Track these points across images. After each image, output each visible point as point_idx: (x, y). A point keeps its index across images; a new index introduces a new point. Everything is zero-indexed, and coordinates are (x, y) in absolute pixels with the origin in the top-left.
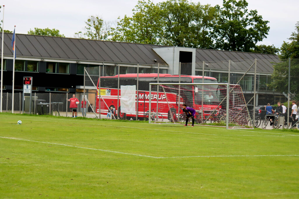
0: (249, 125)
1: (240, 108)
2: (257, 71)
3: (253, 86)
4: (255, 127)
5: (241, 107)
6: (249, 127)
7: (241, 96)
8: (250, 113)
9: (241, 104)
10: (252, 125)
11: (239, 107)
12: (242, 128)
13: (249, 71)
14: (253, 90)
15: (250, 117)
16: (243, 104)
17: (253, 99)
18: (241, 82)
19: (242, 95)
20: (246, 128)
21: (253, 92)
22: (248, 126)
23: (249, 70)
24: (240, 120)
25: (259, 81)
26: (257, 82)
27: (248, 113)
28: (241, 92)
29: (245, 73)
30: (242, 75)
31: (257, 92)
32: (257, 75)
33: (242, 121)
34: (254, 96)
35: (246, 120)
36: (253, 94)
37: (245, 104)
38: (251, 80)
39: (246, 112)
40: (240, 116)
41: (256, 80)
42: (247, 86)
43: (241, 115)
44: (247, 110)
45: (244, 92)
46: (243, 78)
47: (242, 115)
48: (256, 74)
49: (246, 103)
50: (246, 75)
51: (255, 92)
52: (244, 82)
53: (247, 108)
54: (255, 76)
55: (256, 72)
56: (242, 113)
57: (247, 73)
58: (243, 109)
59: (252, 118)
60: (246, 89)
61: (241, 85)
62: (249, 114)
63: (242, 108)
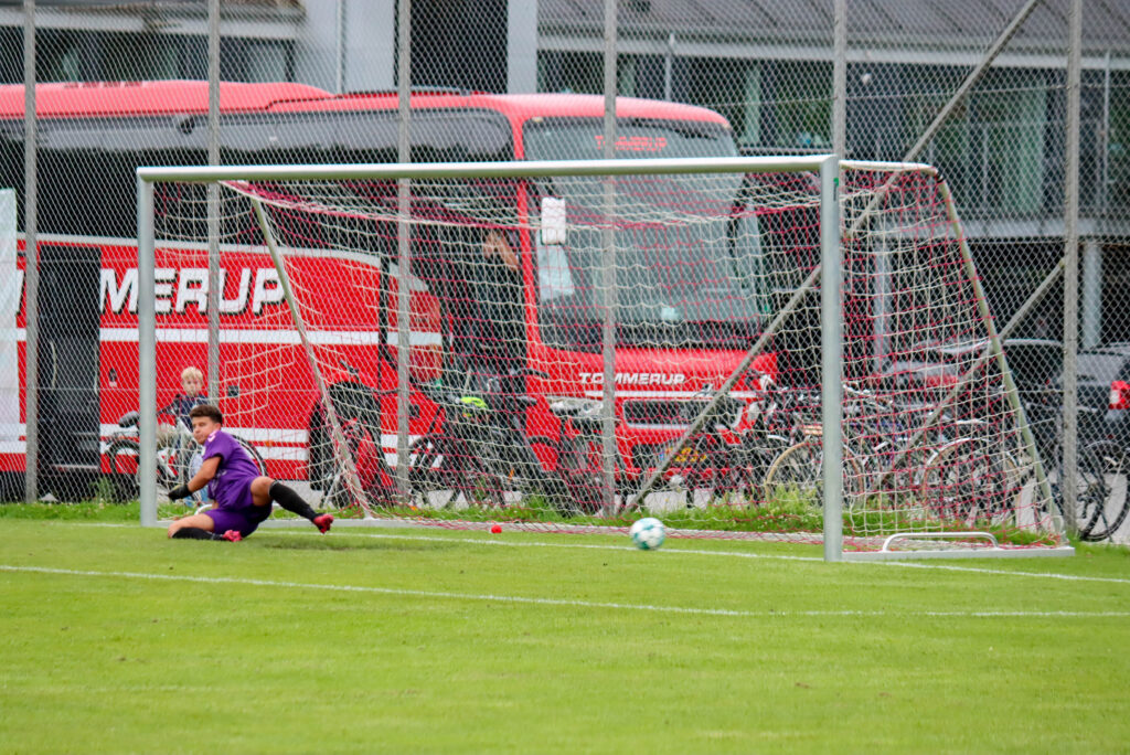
1: (940, 368)
2: (1084, 34)
3: (1055, 175)
4: (1085, 536)
5: (950, 359)
6: (1024, 541)
7: (945, 266)
8: (1032, 415)
9: (951, 333)
10: (1052, 521)
11: (934, 357)
12: (966, 551)
13: (1016, 42)
14: (1051, 204)
15: (1032, 444)
16: (965, 333)
17: (1057, 289)
18: (944, 138)
19: (959, 255)
20: (997, 550)
21: (1053, 229)
22: (1014, 528)
23: (1019, 31)
24: (943, 475)
25: (1104, 128)
26: (1087, 135)
27: (1019, 410)
28: (943, 232)
29: (977, 61)
30: (954, 75)
31: (1088, 227)
32: (1087, 75)
33: (962, 486)
34: (1069, 262)
35: (998, 478)
36: (1057, 248)
37: (982, 332)
38: (1033, 123)
39: (996, 405)
40: (946, 445)
41: (1084, 114)
42: (995, 169)
43: (950, 434)
44: (1009, 388)
45: (975, 230)
46: (959, 107)
47: (964, 430)
48: (1074, 63)
49: (991, 325)
50: (991, 75)
51: (1072, 226)
52: (976, 136)
53: (1007, 372)
54: (1075, 79)
55: (1076, 43)
56: (964, 414)
57: (1002, 61)
58: (970, 378)
60: (995, 200)
61: (949, 169)
62: (1022, 426)
63: (963, 371)
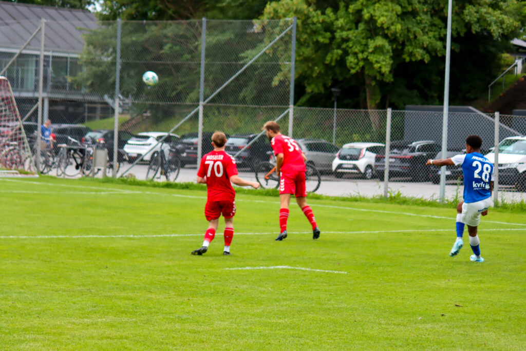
0: (27, 166)
1: (6, 129)
2: (45, 46)
3: (37, 81)
4: (42, 173)
5: (8, 127)
6: (27, 173)
7: (9, 103)
8: (30, 142)
9: (9, 121)
10: (33, 169)
11: (4, 126)
12: (11, 176)
13: (29, 47)
14: (36, 88)
15: (29, 149)
16: (13, 120)
17: (36, 111)
18: (9, 70)
19: (12, 101)
20: (19, 176)
21: (36, 95)
22: (24, 170)
23: (29, 44)
24: (6, 156)
25: (50, 69)
26: (45, 72)
27: (26, 140)
28: (8, 95)
29: (17, 51)
30: (11, 55)
31: (45, 95)
32: (46, 56)
33: (11, 160)
34: (40, 103)
35: (20, 157)
36: (37, 100)
37: (17, 120)
38: (32, 68)
39: (20, 139)
40: (7, 149)
41: (44, 66)
42: (22, 79)
43: (9, 145)
44: (24, 135)
45: (17, 94)
46: (13, 63)
47: (12, 145)
48: (42, 53)
49: (20, 119)
50: (21, 55)
51: (41, 94)
52: (18, 71)
53: (23, 130)
54: (42, 58)
55: (43, 48)
56: (12, 140)
57: (24, 52)
58: (14, 132)
59: (33, 151)
60: (22, 86)
61: (10, 78)
62: (27, 145)
63: (12, 130)
